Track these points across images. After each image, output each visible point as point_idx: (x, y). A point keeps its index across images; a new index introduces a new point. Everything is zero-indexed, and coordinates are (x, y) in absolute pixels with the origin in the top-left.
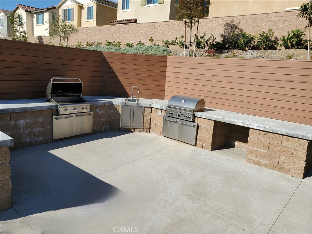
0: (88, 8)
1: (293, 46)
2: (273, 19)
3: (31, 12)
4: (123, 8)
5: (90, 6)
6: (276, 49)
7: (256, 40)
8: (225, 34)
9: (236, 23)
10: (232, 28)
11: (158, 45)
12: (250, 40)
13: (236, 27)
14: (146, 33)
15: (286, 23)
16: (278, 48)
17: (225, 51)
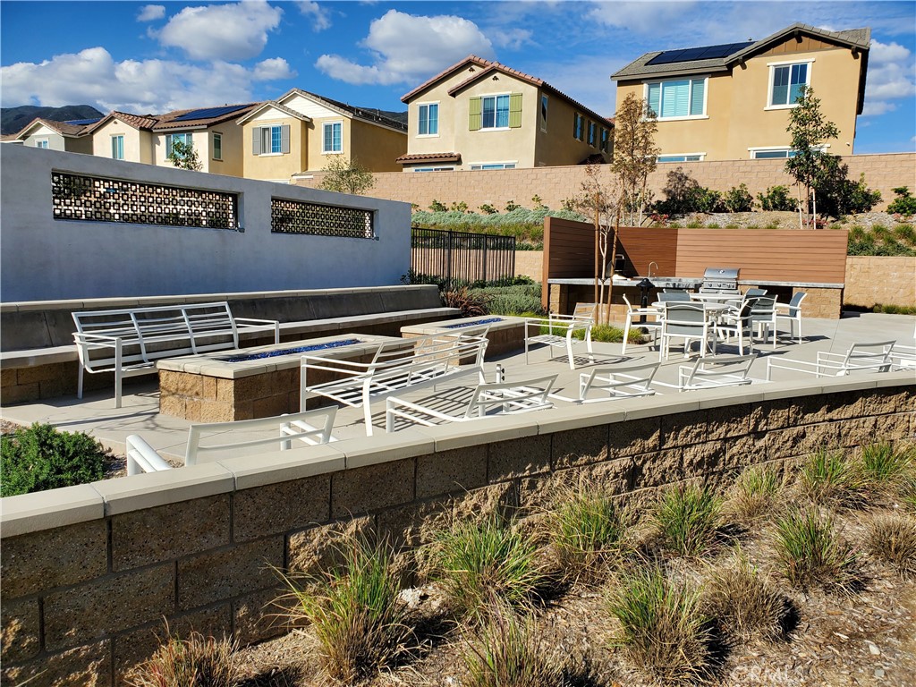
0: (328, 128)
1: (775, 207)
2: (742, 169)
3: (152, 131)
4: (422, 131)
5: (332, 123)
6: (750, 210)
7: (723, 197)
8: (670, 188)
9: (685, 171)
10: (680, 179)
11: (546, 207)
12: (715, 198)
13: (686, 178)
14: (517, 187)
15: (761, 175)
16: (753, 209)
17: (678, 215)
